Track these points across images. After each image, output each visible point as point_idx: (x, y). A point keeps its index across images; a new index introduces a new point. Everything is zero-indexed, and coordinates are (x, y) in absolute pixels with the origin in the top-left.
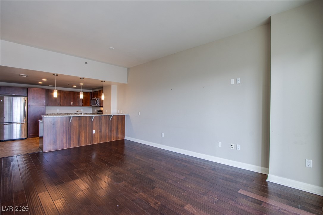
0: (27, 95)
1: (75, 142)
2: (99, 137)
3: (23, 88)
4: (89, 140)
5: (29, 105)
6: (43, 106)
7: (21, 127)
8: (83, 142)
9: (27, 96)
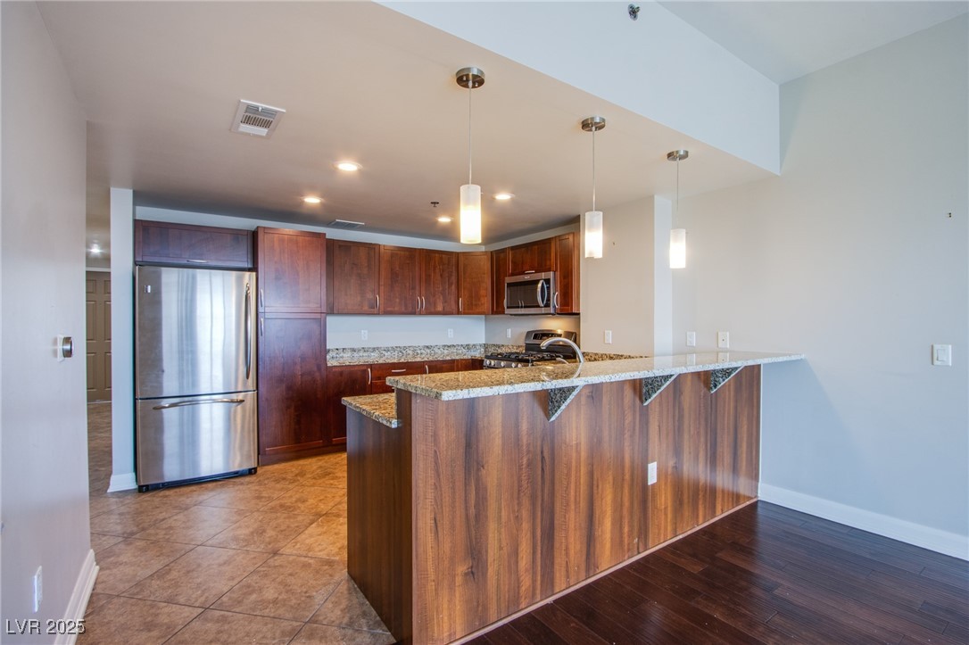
0: (250, 266)
1: (572, 552)
2: (669, 504)
3: (236, 234)
4: (631, 531)
5: (261, 310)
6: (318, 316)
7: (229, 419)
8: (608, 545)
9: (254, 269)
